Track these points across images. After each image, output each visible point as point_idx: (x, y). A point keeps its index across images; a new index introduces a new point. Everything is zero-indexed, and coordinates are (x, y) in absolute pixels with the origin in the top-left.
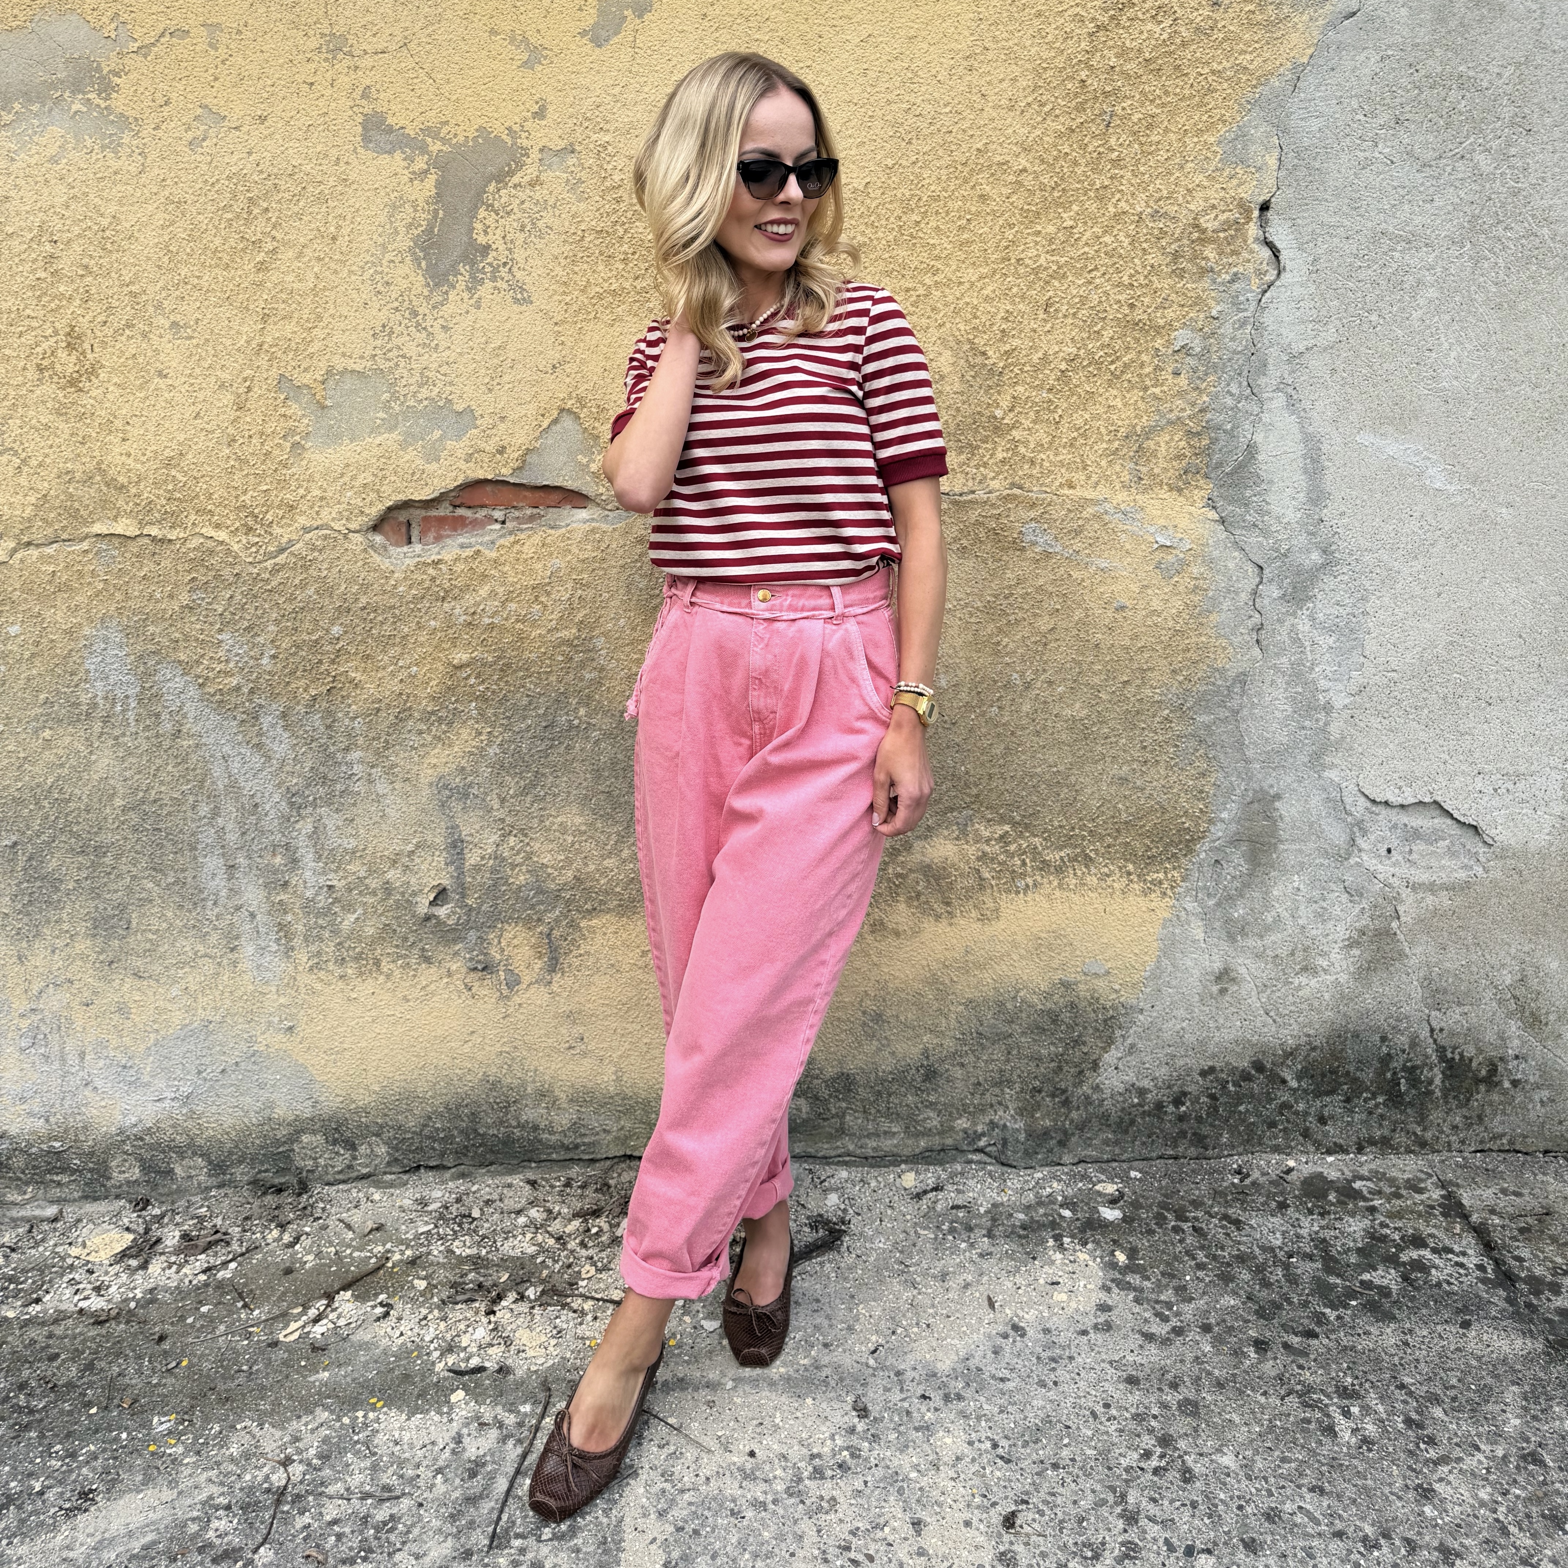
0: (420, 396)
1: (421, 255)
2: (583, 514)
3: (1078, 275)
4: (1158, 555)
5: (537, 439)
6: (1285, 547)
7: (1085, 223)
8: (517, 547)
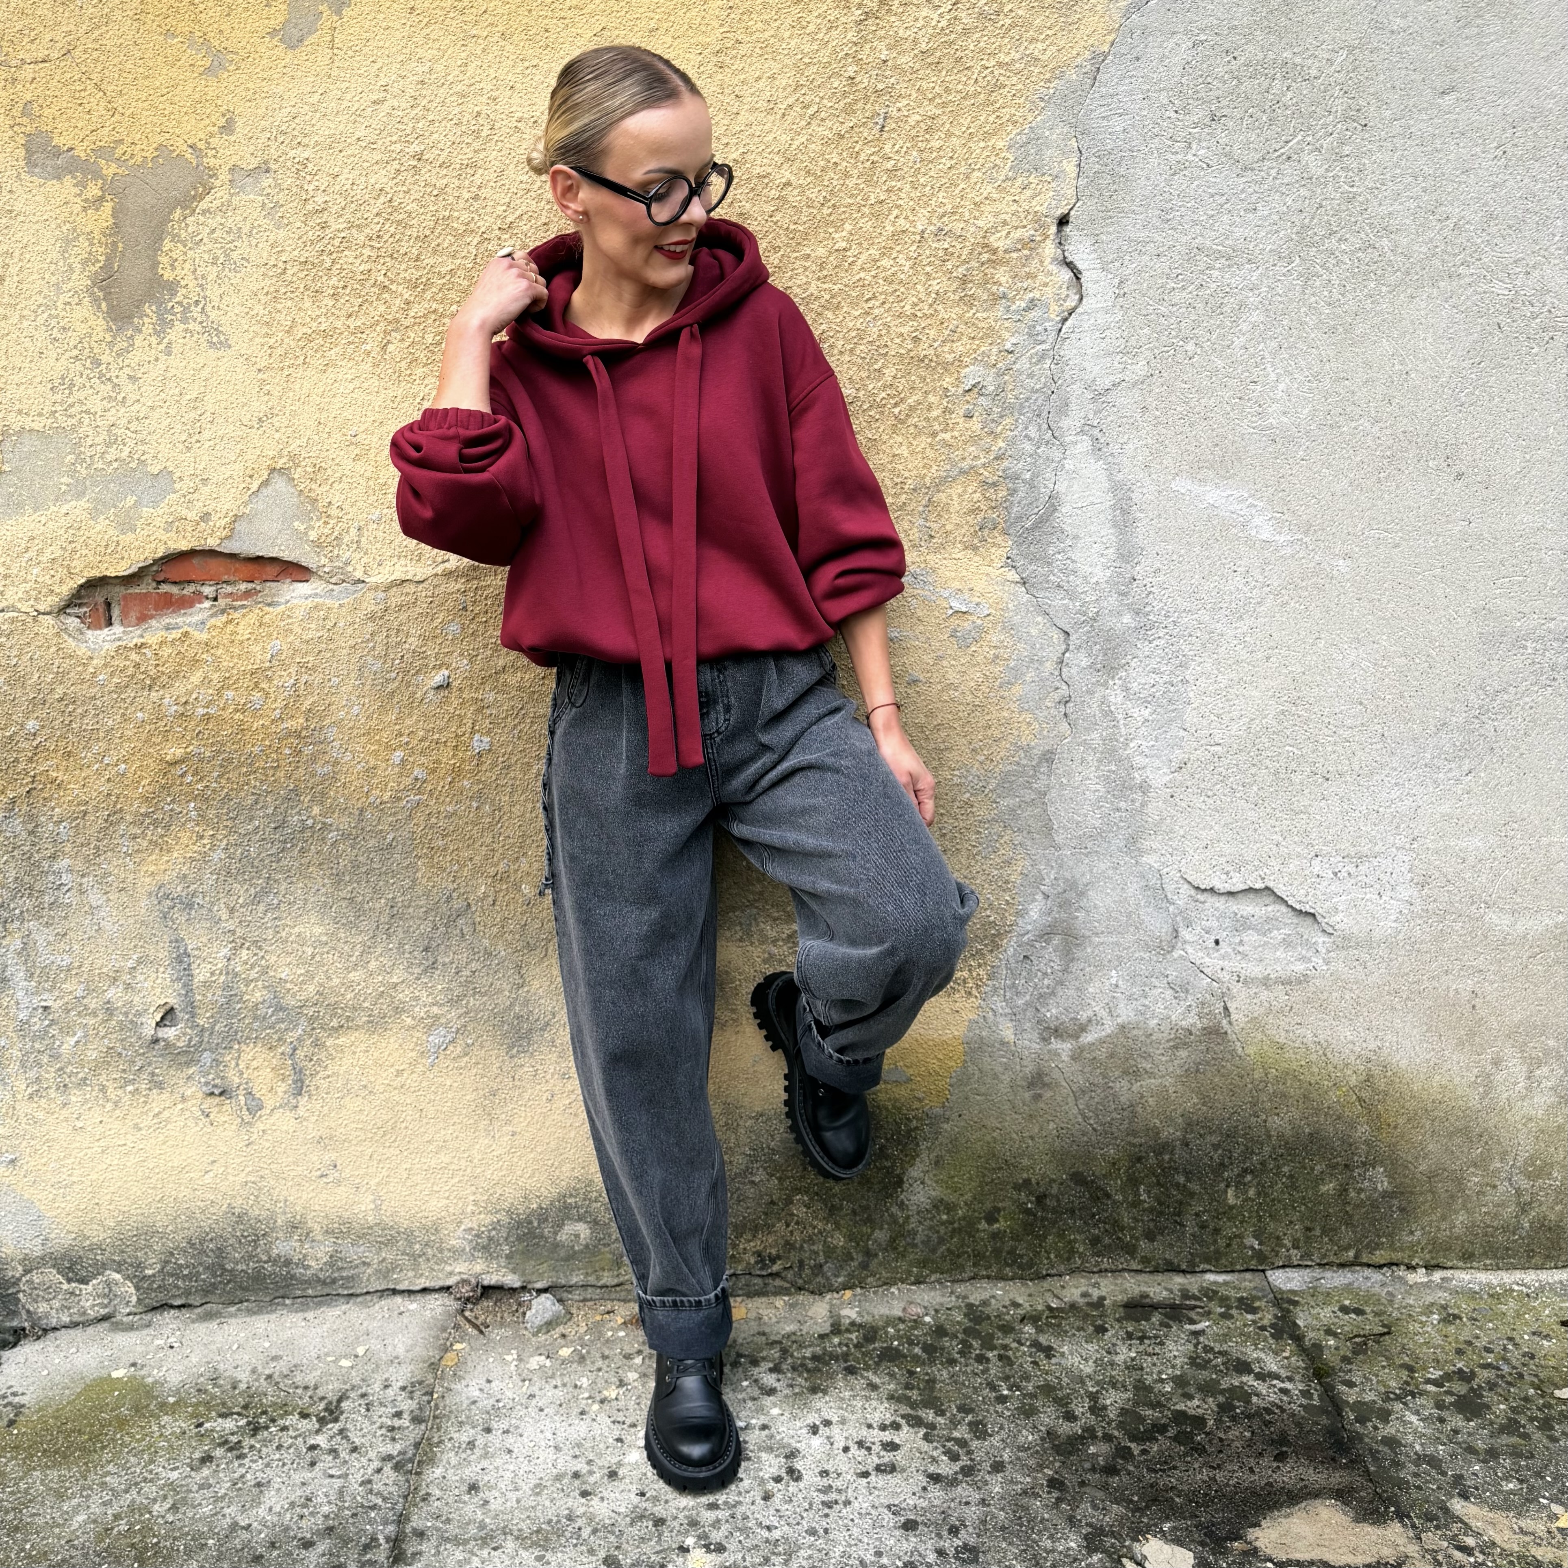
0: (109, 457)
1: (101, 294)
2: (302, 588)
3: (854, 304)
4: (954, 622)
5: (245, 504)
6: (1092, 611)
7: (860, 244)
8: (230, 627)
